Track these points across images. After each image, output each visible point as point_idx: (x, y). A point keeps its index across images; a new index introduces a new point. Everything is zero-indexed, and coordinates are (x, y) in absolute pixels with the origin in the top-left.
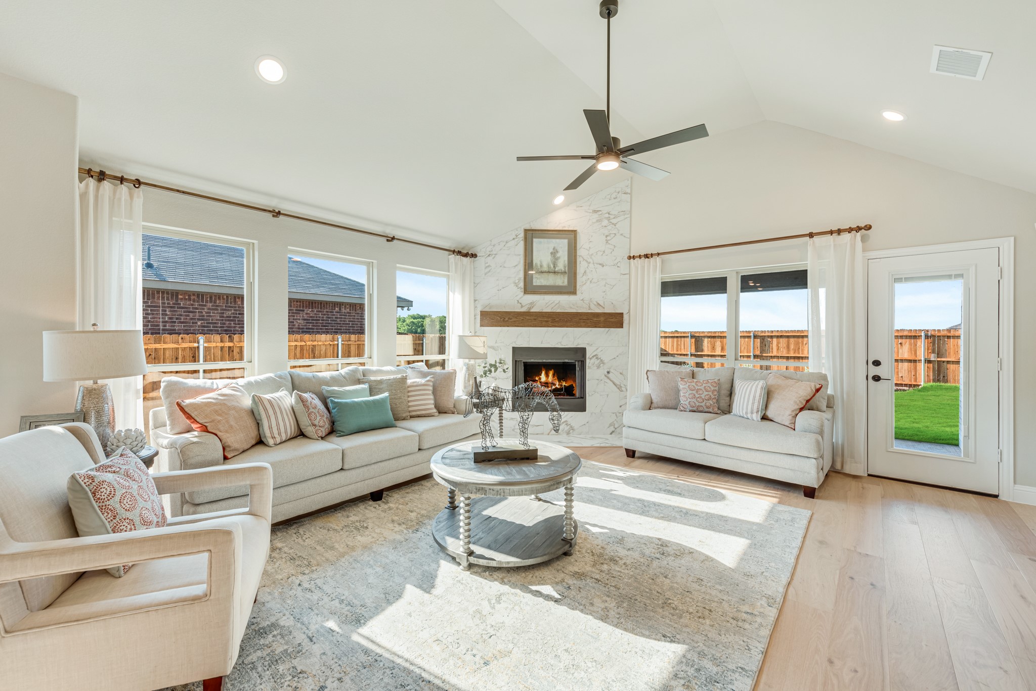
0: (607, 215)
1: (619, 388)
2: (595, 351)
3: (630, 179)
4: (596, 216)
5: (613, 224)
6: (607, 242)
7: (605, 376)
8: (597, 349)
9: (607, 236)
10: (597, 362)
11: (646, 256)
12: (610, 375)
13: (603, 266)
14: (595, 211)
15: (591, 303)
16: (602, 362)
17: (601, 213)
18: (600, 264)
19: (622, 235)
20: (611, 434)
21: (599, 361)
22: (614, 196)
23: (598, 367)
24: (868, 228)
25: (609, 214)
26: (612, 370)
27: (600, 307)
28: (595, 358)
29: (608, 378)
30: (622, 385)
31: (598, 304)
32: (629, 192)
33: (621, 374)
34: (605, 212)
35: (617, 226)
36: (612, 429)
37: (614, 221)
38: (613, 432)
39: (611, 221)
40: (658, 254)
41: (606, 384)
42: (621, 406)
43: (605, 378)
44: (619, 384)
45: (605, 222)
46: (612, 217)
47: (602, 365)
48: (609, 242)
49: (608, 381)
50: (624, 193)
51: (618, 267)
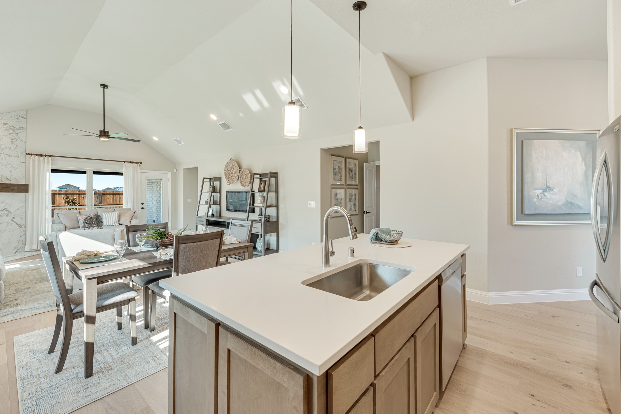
0: (12, 128)
1: (20, 226)
2: (4, 206)
3: (26, 111)
4: (5, 126)
5: (16, 133)
6: (12, 143)
7: (12, 220)
8: (7, 205)
9: (12, 139)
10: (6, 212)
11: (41, 155)
12: (15, 220)
13: (10, 156)
14: (5, 124)
15: (2, 178)
16: (10, 212)
17: (8, 125)
18: (8, 155)
19: (21, 140)
20: (15, 253)
21: (8, 212)
22: (17, 117)
23: (7, 215)
24: (141, 163)
25: (13, 127)
26: (15, 217)
27: (8, 180)
28: (5, 210)
29: (13, 221)
30: (22, 225)
31: (7, 178)
32: (26, 117)
33: (21, 218)
34: (12, 125)
35: (18, 135)
36: (16, 250)
37: (17, 132)
38: (16, 252)
39: (15, 131)
40: (50, 156)
41: (12, 225)
42: (21, 237)
43: (12, 221)
44: (20, 224)
45: (11, 131)
46: (15, 129)
47: (9, 214)
48: (14, 143)
49: (13, 223)
50: (23, 118)
51: (19, 158)
